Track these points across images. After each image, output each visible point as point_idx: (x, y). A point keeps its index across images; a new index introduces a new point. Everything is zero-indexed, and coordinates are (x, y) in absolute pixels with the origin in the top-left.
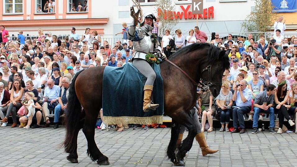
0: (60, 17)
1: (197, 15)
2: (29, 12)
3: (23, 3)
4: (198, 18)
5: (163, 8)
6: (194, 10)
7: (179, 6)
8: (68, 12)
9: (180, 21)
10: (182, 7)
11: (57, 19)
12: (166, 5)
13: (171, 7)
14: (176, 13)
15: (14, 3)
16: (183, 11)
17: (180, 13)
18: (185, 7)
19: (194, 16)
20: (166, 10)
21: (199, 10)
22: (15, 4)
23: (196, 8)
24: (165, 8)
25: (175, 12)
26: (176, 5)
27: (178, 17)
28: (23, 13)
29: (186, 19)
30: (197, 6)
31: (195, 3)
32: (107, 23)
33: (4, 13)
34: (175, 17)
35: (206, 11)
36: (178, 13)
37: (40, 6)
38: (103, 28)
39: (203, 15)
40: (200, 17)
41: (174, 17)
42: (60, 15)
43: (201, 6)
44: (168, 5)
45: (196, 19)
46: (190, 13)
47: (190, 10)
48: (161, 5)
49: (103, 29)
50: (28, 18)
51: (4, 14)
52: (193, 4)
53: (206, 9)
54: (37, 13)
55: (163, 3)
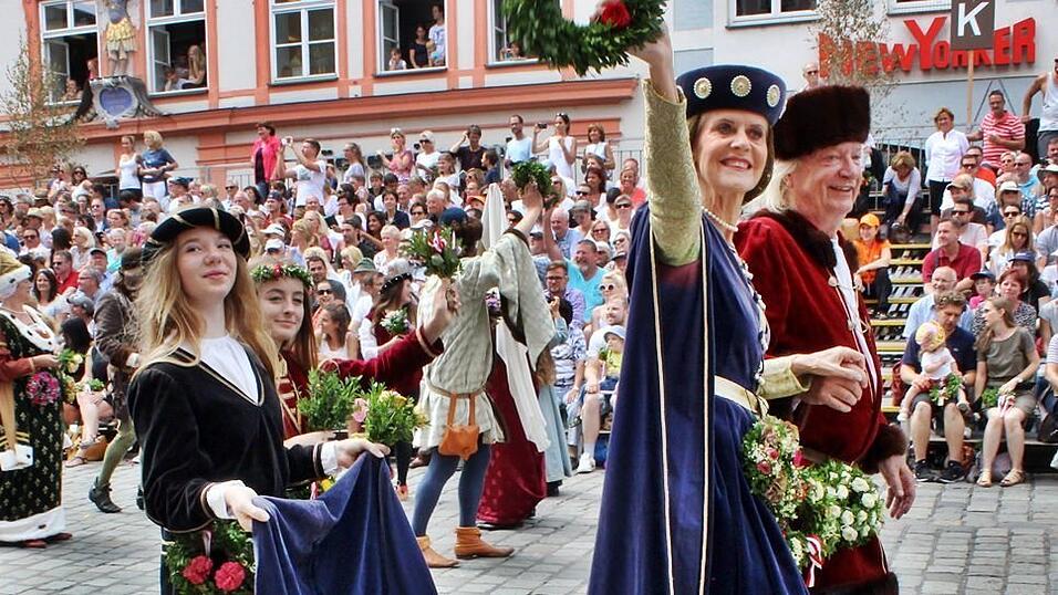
0: (465, 83)
1: (971, 55)
2: (356, 69)
3: (336, 40)
4: (975, 67)
5: (840, 31)
6: (961, 33)
7: (900, 22)
8: (492, 61)
9: (903, 79)
10: (912, 27)
11: (453, 90)
12: (851, 20)
13: (873, 26)
14: (890, 48)
15: (305, 43)
16: (915, 42)
17: (906, 48)
18: (925, 24)
19: (960, 57)
20: (853, 37)
21: (977, 32)
22: (310, 45)
23: (968, 26)
24: (847, 32)
25: (884, 46)
26: (890, 20)
27: (898, 62)
28: (337, 73)
29: (926, 71)
30: (971, 18)
31: (962, 7)
32: (630, 98)
33: (275, 79)
34: (885, 64)
35: (1004, 38)
36: (898, 47)
37: (393, 45)
38: (617, 116)
39: (991, 54)
40: (981, 64)
41: (880, 64)
42: (466, 73)
43: (986, 18)
44: (859, 20)
45: (966, 68)
46: (942, 46)
47: (945, 36)
48: (834, 20)
49: (618, 120)
50: (355, 91)
51: (273, 82)
52: (954, 12)
53: (1006, 31)
54: (384, 72)
55: (842, 12)
